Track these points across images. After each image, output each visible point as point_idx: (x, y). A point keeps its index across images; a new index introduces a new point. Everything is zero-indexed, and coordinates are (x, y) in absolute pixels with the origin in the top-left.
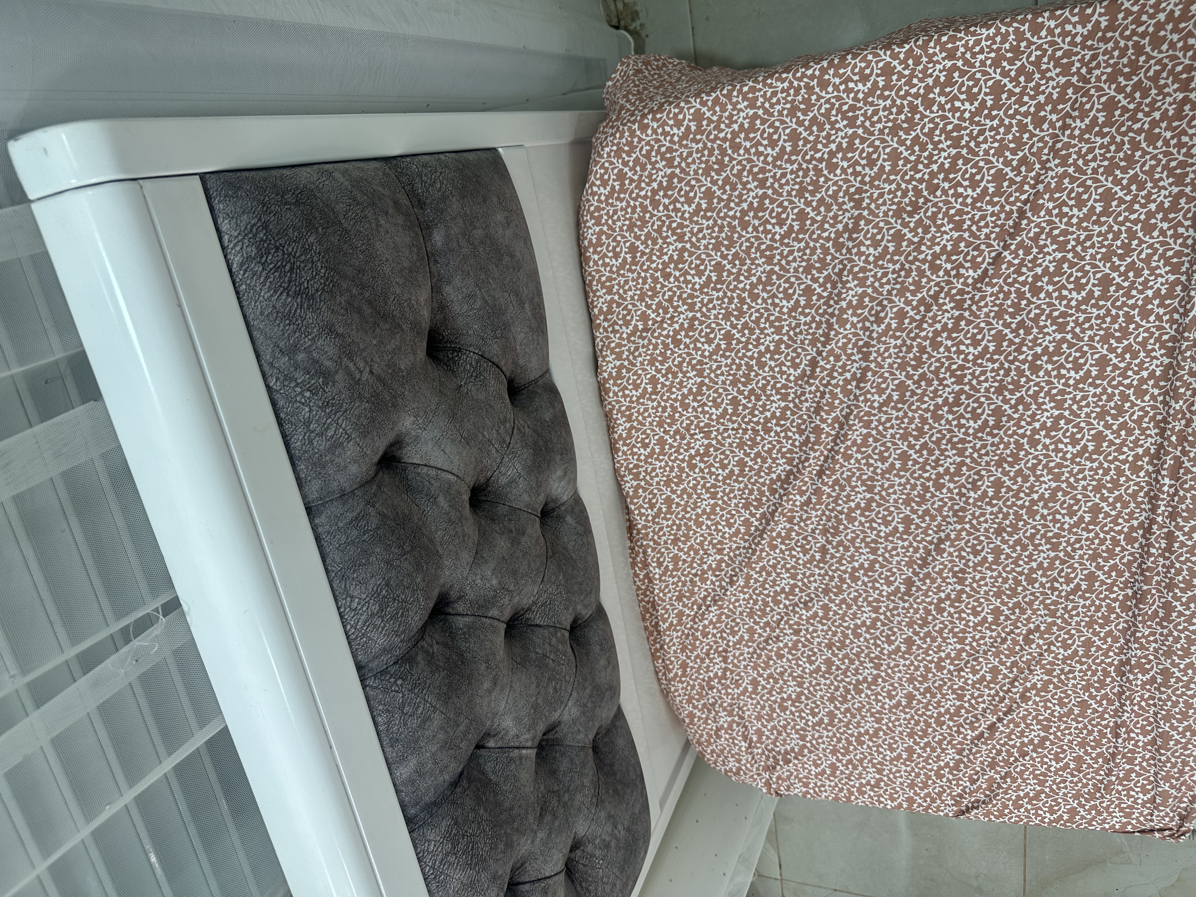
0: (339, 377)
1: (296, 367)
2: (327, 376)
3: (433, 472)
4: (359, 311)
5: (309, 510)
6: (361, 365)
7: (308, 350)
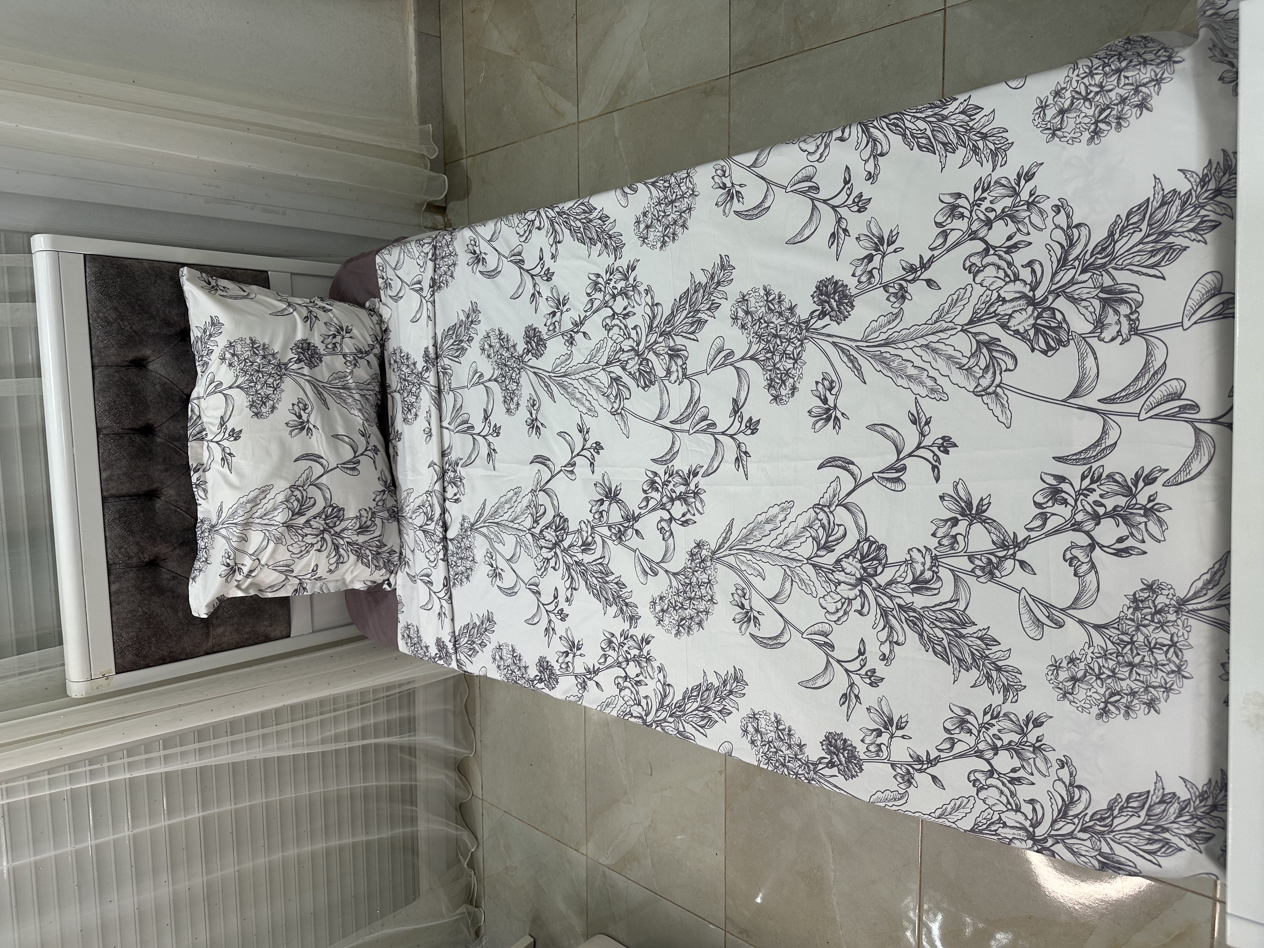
0: (115, 325)
1: (99, 317)
2: (109, 323)
3: (158, 376)
4: (133, 307)
5: (93, 367)
6: (127, 324)
7: (104, 313)
